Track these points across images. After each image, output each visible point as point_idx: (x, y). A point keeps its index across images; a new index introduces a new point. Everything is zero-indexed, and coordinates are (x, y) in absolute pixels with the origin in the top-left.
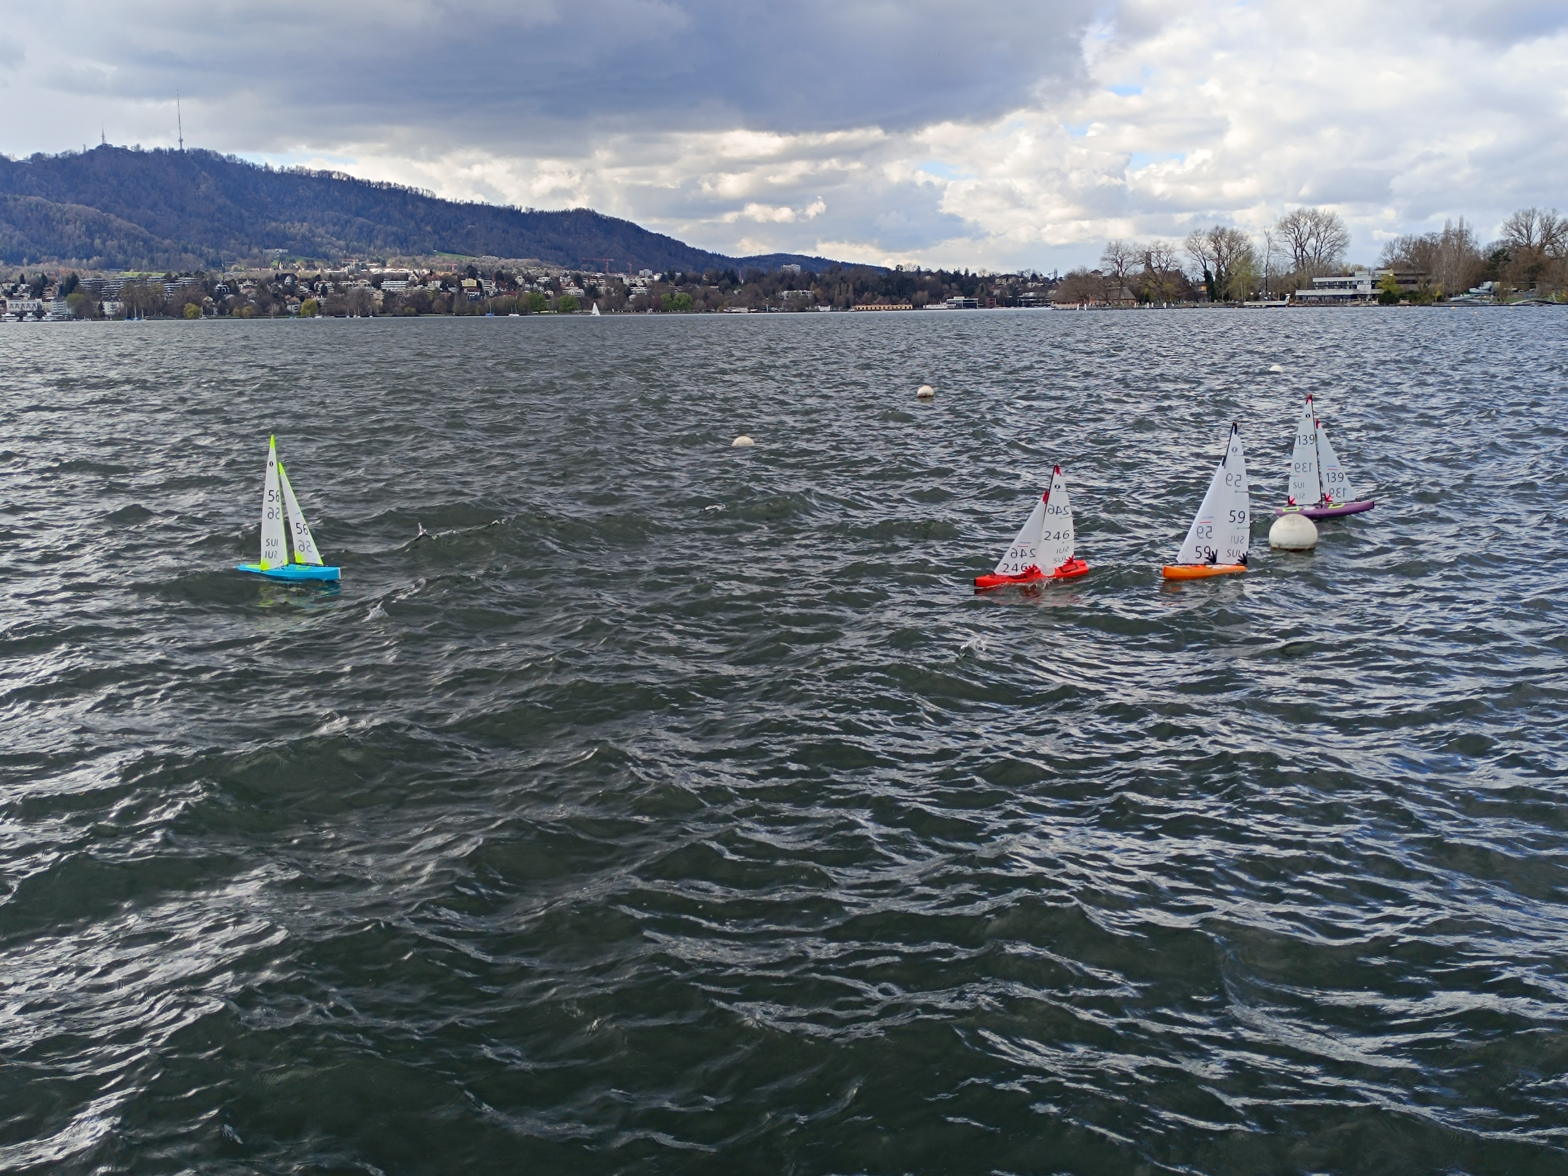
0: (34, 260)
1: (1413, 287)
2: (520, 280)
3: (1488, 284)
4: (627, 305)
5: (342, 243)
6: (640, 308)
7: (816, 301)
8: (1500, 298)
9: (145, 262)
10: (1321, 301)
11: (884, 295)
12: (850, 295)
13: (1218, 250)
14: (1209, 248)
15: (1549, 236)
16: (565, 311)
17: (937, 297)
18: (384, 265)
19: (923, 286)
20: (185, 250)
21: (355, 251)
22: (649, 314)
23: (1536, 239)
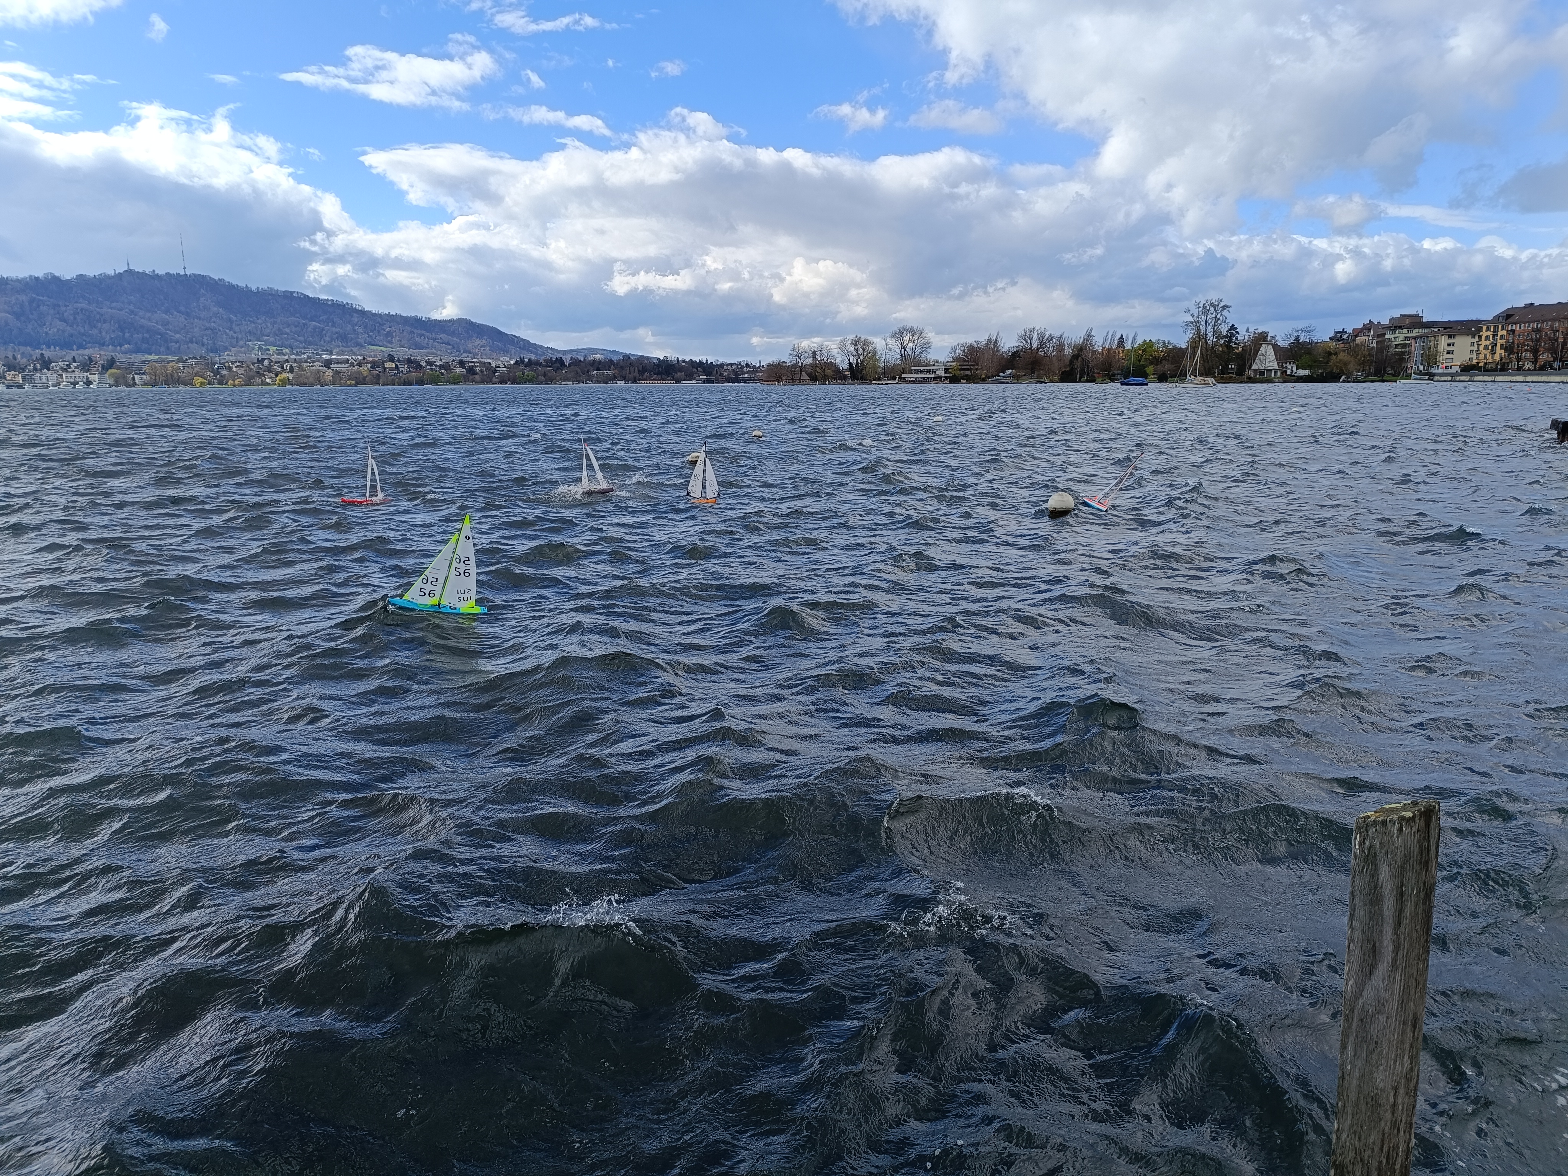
0: (81, 347)
1: (968, 373)
2: (424, 364)
3: (1009, 371)
4: (494, 380)
5: (301, 338)
6: (503, 381)
7: (614, 378)
8: (1017, 379)
9: (162, 349)
10: (916, 381)
11: (657, 374)
12: (636, 374)
13: (857, 350)
14: (852, 349)
15: (1042, 344)
16: (454, 383)
17: (690, 377)
18: (331, 354)
19: (681, 369)
20: (191, 342)
21: (310, 343)
22: (508, 386)
23: (1035, 345)
